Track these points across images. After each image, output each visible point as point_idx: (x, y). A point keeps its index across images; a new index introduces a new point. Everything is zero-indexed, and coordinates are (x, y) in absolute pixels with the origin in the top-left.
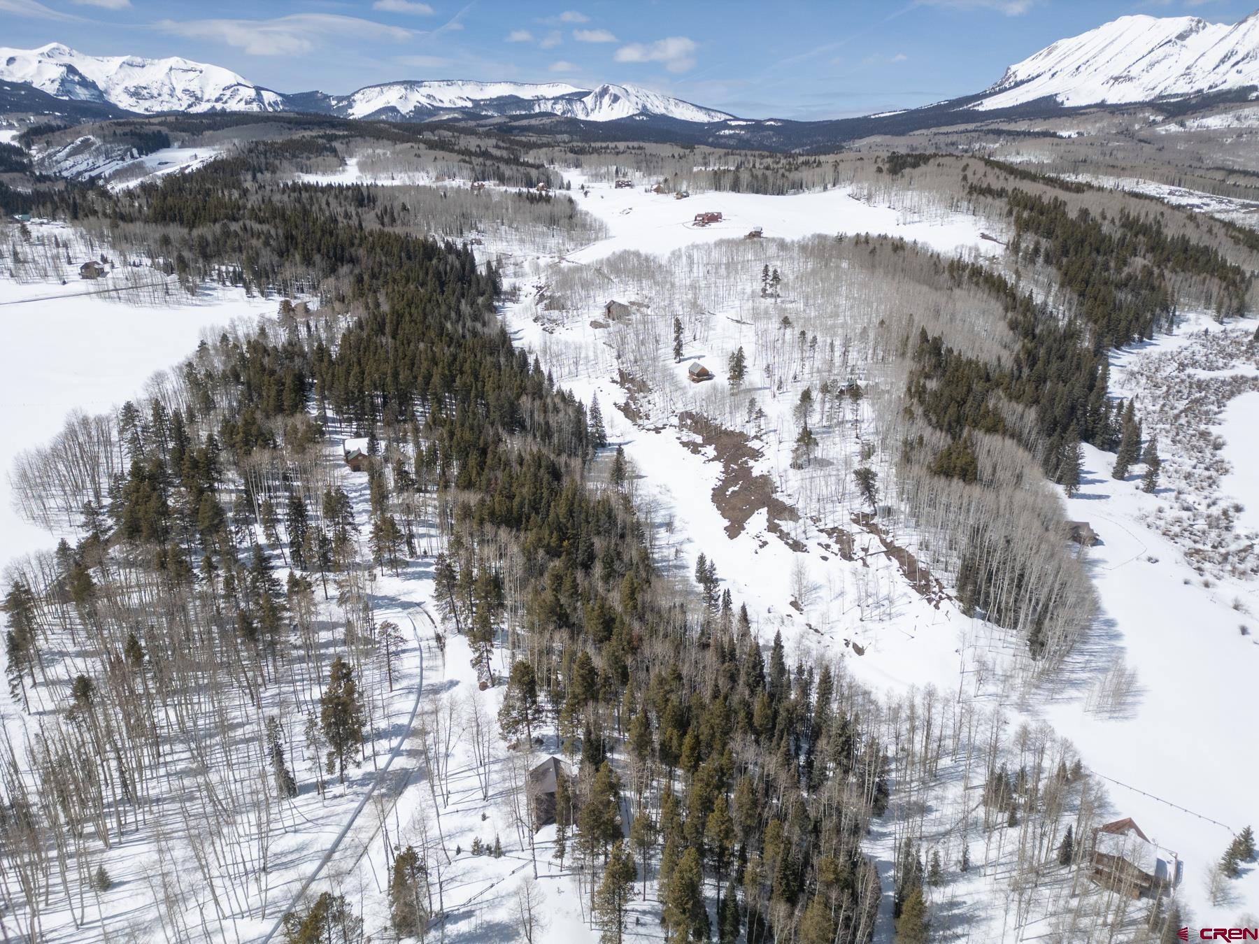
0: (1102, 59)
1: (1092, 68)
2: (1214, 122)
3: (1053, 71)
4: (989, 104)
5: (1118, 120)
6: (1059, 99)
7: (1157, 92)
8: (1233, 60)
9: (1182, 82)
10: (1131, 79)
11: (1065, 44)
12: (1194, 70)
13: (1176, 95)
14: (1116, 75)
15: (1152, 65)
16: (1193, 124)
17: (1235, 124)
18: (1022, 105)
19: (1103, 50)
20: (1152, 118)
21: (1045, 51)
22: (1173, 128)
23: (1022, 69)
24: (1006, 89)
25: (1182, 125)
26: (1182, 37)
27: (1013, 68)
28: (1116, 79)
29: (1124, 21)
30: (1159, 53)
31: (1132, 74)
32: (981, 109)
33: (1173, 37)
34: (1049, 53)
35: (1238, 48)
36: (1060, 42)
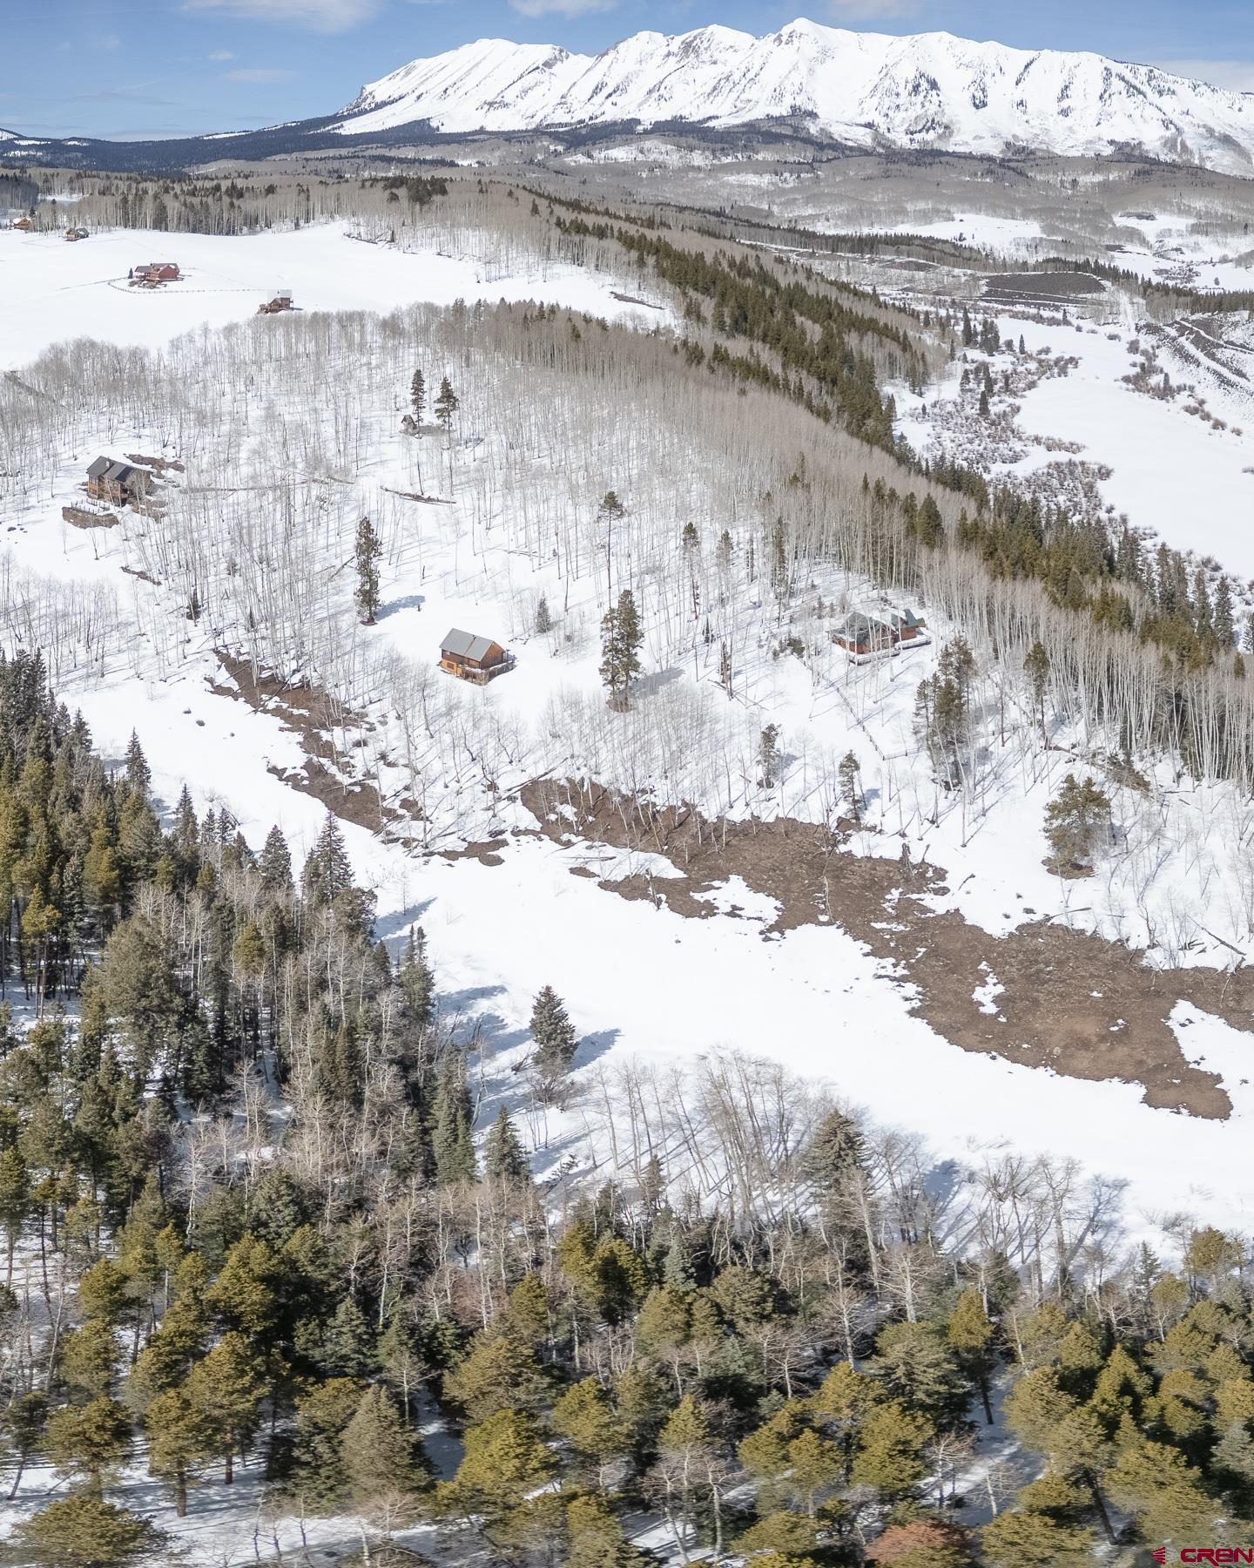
0: (470, 82)
1: (462, 91)
2: (621, 154)
3: (417, 93)
4: (351, 128)
5: (516, 148)
6: (434, 124)
7: (537, 120)
8: (606, 91)
9: (560, 111)
10: (506, 105)
11: (423, 65)
12: (569, 99)
13: (561, 125)
14: (489, 100)
15: (526, 92)
16: (600, 155)
17: (640, 157)
18: (392, 129)
19: (468, 72)
20: (552, 148)
21: (402, 71)
22: (581, 159)
23: (381, 89)
24: (365, 112)
25: (590, 156)
26: (548, 64)
27: (369, 88)
28: (491, 104)
29: (483, 45)
30: (529, 80)
31: (506, 100)
32: (343, 132)
33: (540, 63)
34: (407, 74)
35: (606, 79)
36: (418, 62)
